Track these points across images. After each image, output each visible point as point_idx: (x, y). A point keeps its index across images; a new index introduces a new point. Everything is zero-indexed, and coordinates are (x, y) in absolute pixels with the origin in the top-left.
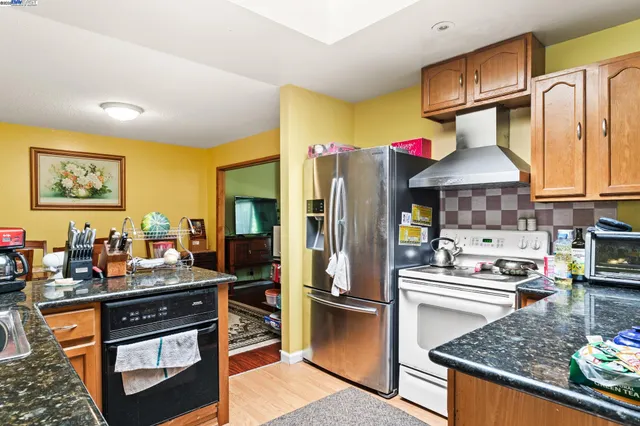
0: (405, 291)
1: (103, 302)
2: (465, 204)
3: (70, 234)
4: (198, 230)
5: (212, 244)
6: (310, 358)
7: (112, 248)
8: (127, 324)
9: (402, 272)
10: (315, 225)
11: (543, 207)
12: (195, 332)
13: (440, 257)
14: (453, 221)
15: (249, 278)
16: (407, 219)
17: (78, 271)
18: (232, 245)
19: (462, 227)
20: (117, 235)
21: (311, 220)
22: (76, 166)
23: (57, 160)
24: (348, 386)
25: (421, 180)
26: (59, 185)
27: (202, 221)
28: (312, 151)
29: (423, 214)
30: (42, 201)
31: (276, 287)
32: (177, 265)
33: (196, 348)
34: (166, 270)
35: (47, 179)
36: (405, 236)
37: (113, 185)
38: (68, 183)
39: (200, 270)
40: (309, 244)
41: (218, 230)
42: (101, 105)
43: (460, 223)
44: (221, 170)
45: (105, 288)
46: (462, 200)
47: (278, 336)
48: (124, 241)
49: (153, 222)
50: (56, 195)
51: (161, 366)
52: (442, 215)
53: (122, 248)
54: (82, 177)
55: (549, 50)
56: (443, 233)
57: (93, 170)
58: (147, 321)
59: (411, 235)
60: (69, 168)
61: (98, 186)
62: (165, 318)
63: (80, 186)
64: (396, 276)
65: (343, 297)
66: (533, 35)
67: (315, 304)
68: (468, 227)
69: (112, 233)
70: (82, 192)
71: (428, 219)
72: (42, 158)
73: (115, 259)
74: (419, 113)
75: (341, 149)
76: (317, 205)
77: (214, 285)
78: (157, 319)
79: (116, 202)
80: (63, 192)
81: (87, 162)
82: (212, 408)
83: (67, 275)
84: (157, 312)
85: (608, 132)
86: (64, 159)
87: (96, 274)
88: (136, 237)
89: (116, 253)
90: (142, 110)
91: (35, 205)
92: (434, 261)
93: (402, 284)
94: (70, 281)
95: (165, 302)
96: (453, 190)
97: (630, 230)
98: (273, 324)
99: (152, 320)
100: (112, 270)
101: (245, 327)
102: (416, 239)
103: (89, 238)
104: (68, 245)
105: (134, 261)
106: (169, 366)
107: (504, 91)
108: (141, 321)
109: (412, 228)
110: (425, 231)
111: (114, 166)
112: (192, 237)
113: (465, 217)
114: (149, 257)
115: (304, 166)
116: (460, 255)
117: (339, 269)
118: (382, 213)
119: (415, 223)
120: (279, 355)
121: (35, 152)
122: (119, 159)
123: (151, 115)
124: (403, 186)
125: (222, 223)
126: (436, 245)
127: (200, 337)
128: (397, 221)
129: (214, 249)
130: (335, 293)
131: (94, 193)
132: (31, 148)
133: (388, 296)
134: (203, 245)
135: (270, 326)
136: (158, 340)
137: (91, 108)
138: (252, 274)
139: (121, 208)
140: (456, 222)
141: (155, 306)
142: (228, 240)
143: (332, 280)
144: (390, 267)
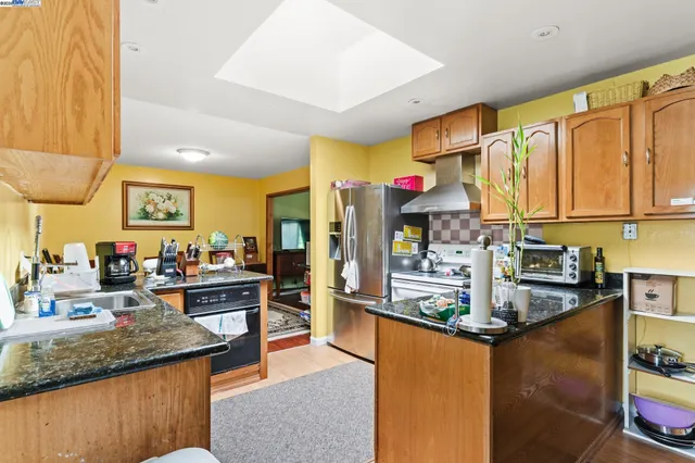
0: (395, 288)
1: (185, 290)
2: (446, 225)
3: (163, 246)
4: (250, 245)
5: (263, 258)
6: (332, 342)
7: (189, 256)
8: (200, 304)
9: (393, 275)
10: (336, 241)
11: (497, 228)
12: (244, 312)
13: (425, 264)
14: (438, 237)
15: (294, 286)
16: (399, 236)
17: (167, 271)
18: (279, 258)
19: (444, 242)
20: (193, 247)
21: (333, 237)
22: (156, 195)
23: (143, 191)
24: (355, 359)
25: (412, 207)
26: (144, 210)
27: (254, 238)
28: (333, 185)
29: (413, 232)
30: (131, 223)
31: (308, 288)
32: (233, 269)
33: (244, 324)
34: (225, 271)
35: (135, 206)
36: (397, 249)
37: (184, 210)
38: (150, 209)
39: (249, 273)
40: (331, 255)
41: (268, 246)
42: (178, 151)
43: (443, 239)
44: (270, 197)
45: (185, 281)
46: (444, 222)
47: (309, 327)
48: (197, 251)
49: (216, 238)
50: (141, 218)
51: (222, 333)
52: (431, 233)
53: (195, 256)
54: (161, 204)
55: (500, 112)
56: (431, 247)
57: (169, 199)
58: (213, 303)
59: (403, 247)
60: (151, 196)
61: (173, 211)
62: (225, 302)
63: (159, 210)
64: (390, 277)
65: (353, 294)
66: (484, 105)
67: (336, 300)
68: (448, 242)
69: (190, 245)
70: (161, 215)
71: (419, 236)
72: (132, 190)
73: (191, 263)
74: (410, 158)
75: (354, 184)
76: (337, 226)
77: (258, 282)
78: (219, 302)
79: (187, 223)
80: (146, 215)
81: (164, 192)
82: (255, 367)
83: (159, 273)
84: (219, 298)
85: (526, 176)
86: (148, 190)
87: (178, 274)
88: (205, 249)
89: (192, 259)
90: (208, 153)
91: (126, 226)
92: (421, 267)
93: (394, 284)
94: (162, 277)
95: (225, 291)
96: (438, 215)
97: (544, 243)
98: (306, 317)
99: (216, 303)
100: (189, 271)
101: (286, 322)
102: (408, 251)
103: (174, 249)
104: (161, 253)
105: (204, 265)
106: (226, 333)
107: (466, 144)
108: (209, 303)
109: (404, 242)
110: (415, 245)
111: (186, 194)
112: (246, 251)
113: (446, 235)
114: (212, 263)
115: (328, 196)
116: (440, 263)
117: (351, 272)
118: (380, 233)
119: (406, 239)
120: (309, 340)
121: (126, 185)
122: (190, 189)
123: (216, 157)
124: (397, 213)
125: (271, 240)
126: (425, 256)
127: (247, 316)
128: (391, 237)
129: (264, 261)
130: (348, 291)
131: (170, 216)
132: (123, 182)
133: (385, 293)
134: (255, 258)
135: (304, 319)
136: (219, 316)
137: (170, 153)
138: (295, 283)
139: (190, 228)
140: (440, 239)
141: (218, 293)
142: (275, 255)
143: (345, 281)
144: (385, 272)
